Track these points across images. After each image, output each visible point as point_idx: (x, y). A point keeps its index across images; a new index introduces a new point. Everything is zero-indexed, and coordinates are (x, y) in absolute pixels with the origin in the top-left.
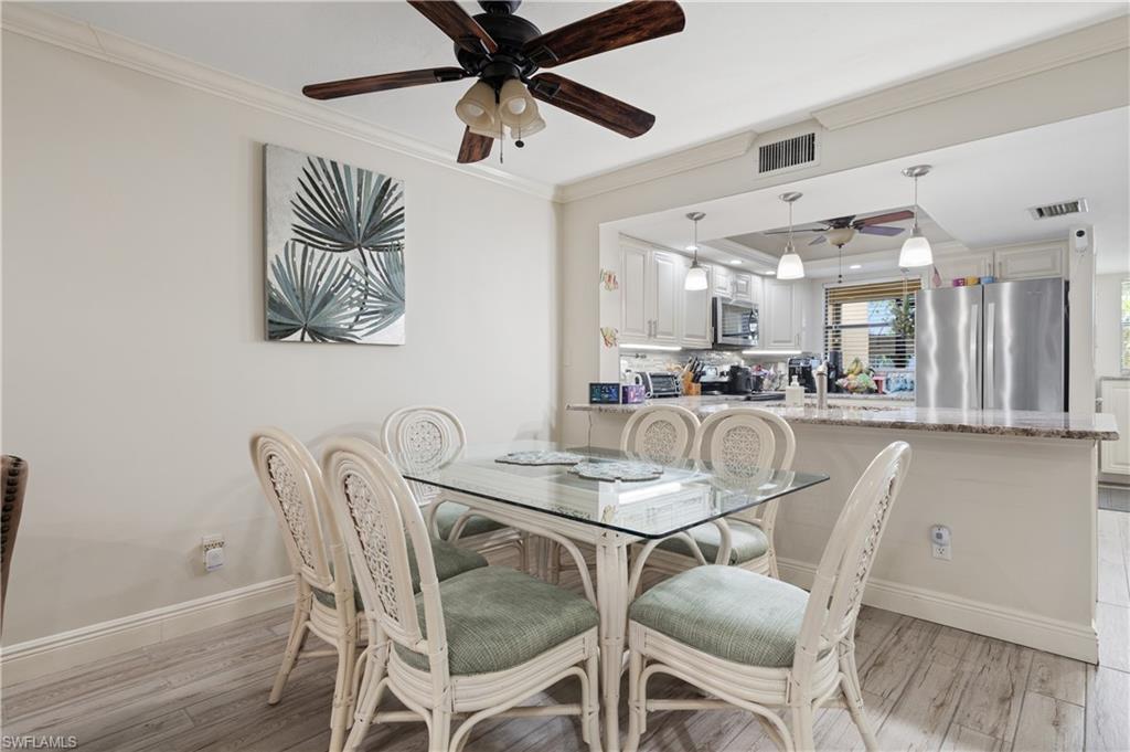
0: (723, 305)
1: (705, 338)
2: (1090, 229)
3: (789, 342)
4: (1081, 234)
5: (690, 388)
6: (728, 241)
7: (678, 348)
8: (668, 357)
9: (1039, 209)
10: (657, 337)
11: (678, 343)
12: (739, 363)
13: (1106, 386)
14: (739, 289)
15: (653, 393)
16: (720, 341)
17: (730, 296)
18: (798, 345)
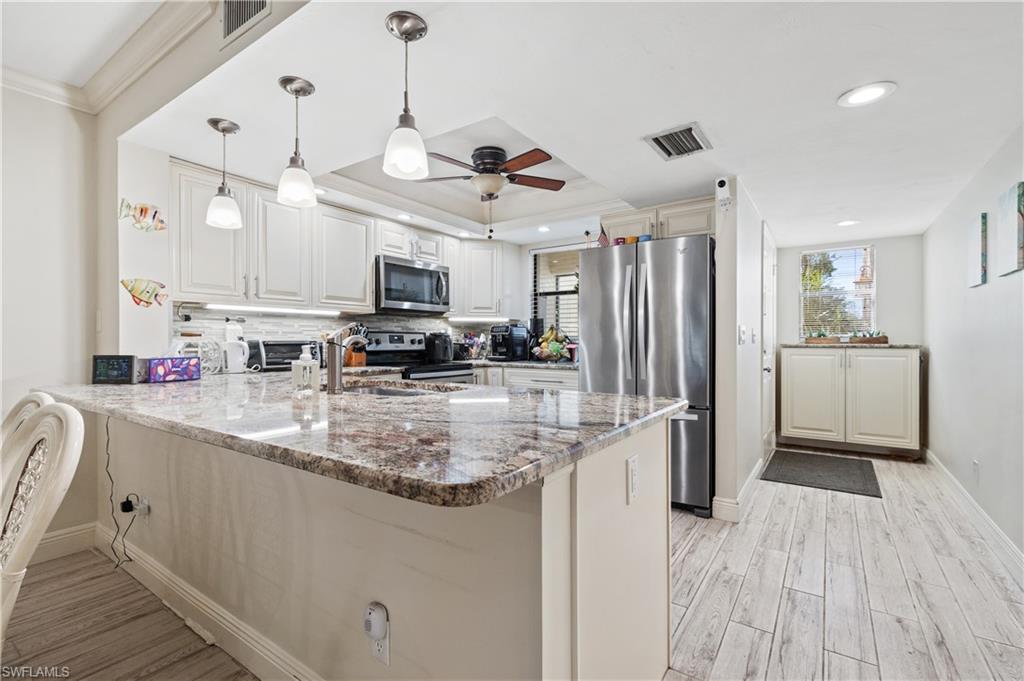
0: (386, 264)
1: (364, 300)
2: (733, 181)
3: (490, 308)
4: (722, 184)
5: (350, 358)
6: (334, 176)
7: (337, 313)
8: (328, 322)
9: (656, 140)
10: (261, 296)
11: (310, 305)
12: (446, 330)
13: (785, 353)
14: (423, 250)
15: (265, 366)
16: (383, 305)
17: (408, 257)
18: (499, 312)
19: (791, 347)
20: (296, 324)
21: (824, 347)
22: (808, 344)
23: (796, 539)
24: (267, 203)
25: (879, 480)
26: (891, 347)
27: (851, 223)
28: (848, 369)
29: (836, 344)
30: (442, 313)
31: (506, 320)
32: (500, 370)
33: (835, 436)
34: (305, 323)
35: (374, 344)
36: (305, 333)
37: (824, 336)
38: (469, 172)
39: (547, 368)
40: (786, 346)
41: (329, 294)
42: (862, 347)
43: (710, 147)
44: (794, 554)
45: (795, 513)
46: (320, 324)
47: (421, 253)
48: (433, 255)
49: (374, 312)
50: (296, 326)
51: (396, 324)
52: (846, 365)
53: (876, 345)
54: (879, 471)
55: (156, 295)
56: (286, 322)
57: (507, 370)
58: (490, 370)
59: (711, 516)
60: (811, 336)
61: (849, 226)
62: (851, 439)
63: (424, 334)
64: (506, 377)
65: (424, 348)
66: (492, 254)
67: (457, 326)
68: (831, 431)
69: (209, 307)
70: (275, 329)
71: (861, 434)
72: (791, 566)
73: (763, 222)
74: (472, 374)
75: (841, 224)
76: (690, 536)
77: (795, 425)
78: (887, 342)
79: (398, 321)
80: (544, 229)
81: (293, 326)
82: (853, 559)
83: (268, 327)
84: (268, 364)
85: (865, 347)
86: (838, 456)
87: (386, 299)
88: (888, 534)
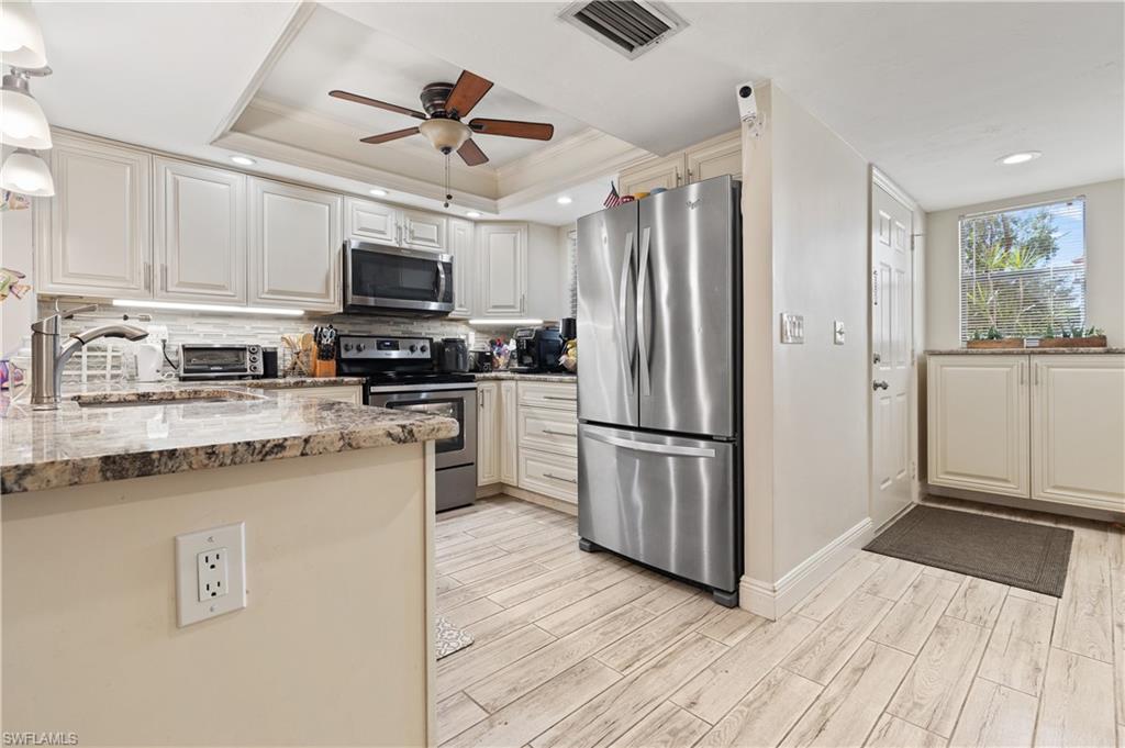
0: (357, 251)
1: (327, 295)
2: (766, 88)
3: (513, 307)
4: (746, 92)
8: (293, 325)
9: (581, 16)
10: (169, 289)
11: (247, 301)
12: (467, 335)
13: (932, 362)
14: (416, 235)
15: (182, 374)
16: (350, 302)
17: (393, 243)
18: (523, 313)
19: (941, 354)
20: (248, 326)
21: (993, 354)
22: (974, 347)
23: (856, 662)
24: (179, 178)
25: (1072, 564)
26: (1109, 352)
27: (1025, 158)
28: (1034, 387)
29: (1016, 348)
30: (447, 313)
31: (540, 322)
32: (513, 384)
33: (1015, 489)
34: (259, 324)
35: (355, 351)
36: (260, 336)
37: (998, 337)
38: (417, 122)
39: (561, 382)
40: (934, 353)
41: (272, 287)
42: (1056, 353)
43: (683, 23)
44: (834, 690)
45: (885, 610)
46: (282, 326)
47: (414, 238)
48: (433, 241)
49: (342, 311)
50: (248, 328)
51: (395, 328)
52: (1030, 380)
53: (1082, 349)
54: (1079, 549)
55: (11, 287)
56: (232, 322)
57: (520, 384)
58: (504, 383)
59: (736, 605)
60: (977, 338)
61: (1022, 164)
62: (1038, 495)
63: (431, 340)
64: (520, 391)
65: (429, 356)
66: (515, 239)
67: (480, 330)
68: (1006, 481)
69: (116, 303)
70: (217, 331)
71: (1055, 487)
72: (816, 712)
73: (870, 167)
74: (475, 389)
75: (1009, 161)
76: (679, 637)
77: (949, 470)
78: (1105, 345)
79: (396, 323)
80: (564, 200)
81: (243, 327)
82: (939, 714)
83: (209, 329)
84: (186, 371)
85: (1063, 353)
86: (1019, 519)
87: (354, 293)
88: (1038, 669)
